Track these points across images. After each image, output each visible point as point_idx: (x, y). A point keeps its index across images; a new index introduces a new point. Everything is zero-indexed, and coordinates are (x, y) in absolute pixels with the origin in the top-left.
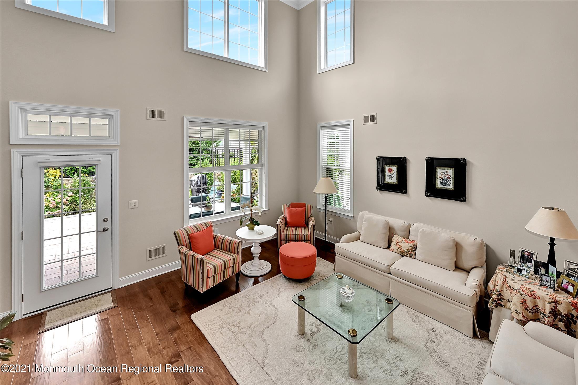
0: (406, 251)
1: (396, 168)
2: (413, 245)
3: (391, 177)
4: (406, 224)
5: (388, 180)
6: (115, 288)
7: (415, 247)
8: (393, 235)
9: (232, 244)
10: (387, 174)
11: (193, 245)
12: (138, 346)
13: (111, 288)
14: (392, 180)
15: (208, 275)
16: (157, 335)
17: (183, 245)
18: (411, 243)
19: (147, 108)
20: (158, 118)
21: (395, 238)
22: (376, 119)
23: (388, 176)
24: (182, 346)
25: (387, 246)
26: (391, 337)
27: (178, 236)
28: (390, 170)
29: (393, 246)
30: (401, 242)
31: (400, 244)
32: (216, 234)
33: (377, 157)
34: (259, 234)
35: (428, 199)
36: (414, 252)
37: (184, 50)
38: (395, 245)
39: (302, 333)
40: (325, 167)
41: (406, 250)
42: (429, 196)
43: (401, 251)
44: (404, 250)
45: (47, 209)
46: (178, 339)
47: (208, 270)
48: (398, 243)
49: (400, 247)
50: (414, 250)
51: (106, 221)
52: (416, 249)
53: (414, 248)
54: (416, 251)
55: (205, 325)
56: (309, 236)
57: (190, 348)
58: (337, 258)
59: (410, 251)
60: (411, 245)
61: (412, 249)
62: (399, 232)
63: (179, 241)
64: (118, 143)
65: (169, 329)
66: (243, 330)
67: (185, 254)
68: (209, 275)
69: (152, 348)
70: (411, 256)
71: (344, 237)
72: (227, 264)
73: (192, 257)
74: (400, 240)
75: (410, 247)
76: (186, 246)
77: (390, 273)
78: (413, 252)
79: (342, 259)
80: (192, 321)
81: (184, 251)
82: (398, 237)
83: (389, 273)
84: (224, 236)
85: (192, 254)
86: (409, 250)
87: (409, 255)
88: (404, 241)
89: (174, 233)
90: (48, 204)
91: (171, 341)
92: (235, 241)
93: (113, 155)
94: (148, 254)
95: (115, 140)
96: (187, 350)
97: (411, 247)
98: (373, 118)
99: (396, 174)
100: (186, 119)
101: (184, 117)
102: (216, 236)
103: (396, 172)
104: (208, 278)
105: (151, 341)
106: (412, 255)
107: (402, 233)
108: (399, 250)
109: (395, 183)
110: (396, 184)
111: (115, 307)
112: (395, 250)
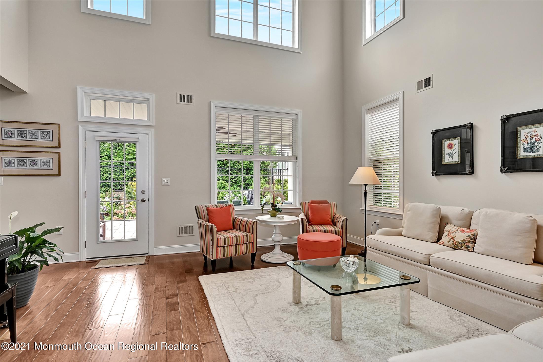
0: (460, 243)
1: (458, 142)
2: (472, 235)
3: (451, 155)
4: (467, 211)
5: (447, 160)
6: (150, 254)
7: (474, 237)
8: (445, 225)
9: (248, 224)
10: (446, 151)
11: (210, 219)
12: (149, 285)
13: (148, 254)
14: (452, 158)
15: (217, 243)
16: (166, 282)
17: (202, 218)
18: (469, 232)
19: (177, 92)
20: (187, 102)
21: (448, 228)
22: (432, 82)
23: (447, 154)
24: (181, 291)
25: (435, 239)
26: (406, 322)
27: (198, 209)
28: (450, 146)
29: (445, 239)
30: (455, 232)
31: (452, 234)
32: (236, 217)
33: (432, 131)
34: (279, 218)
35: (505, 175)
36: (472, 244)
37: (211, 36)
38: (446, 236)
39: (297, 301)
40: (371, 160)
41: (460, 241)
42: (507, 172)
43: (453, 243)
44: (458, 242)
45: (130, 215)
46: (181, 287)
47: (217, 239)
48: (450, 233)
49: (453, 238)
50: (472, 240)
51: (144, 193)
52: (475, 239)
53: (474, 239)
54: (475, 243)
55: (208, 283)
56: (341, 231)
57: (187, 293)
58: (369, 252)
59: (466, 243)
60: (469, 234)
61: (470, 240)
62: (454, 222)
63: (198, 214)
64: (153, 123)
65: (177, 281)
66: (238, 291)
67: (201, 224)
68: (219, 244)
69: (159, 288)
70: (467, 248)
71: (380, 230)
72: (239, 239)
73: (205, 225)
74: (454, 230)
75: (467, 236)
76: (204, 219)
77: (430, 265)
78: (470, 244)
79: (374, 253)
80: (198, 279)
81: (200, 222)
82: (452, 227)
83: (428, 264)
84: (242, 218)
85: (205, 223)
86: (465, 240)
87: (464, 247)
88: (459, 231)
89: (195, 207)
90: (130, 210)
91: (175, 287)
92: (251, 221)
93: (149, 135)
94: (178, 230)
95: (151, 122)
96: (185, 294)
97: (468, 238)
98: (428, 82)
99: (459, 150)
100: (212, 104)
101: (210, 102)
102: (236, 218)
103: (459, 146)
104: (218, 247)
105: (160, 284)
106: (469, 247)
107: (459, 223)
108: (451, 242)
109: (457, 161)
110: (458, 163)
111: (146, 264)
112: (446, 243)
